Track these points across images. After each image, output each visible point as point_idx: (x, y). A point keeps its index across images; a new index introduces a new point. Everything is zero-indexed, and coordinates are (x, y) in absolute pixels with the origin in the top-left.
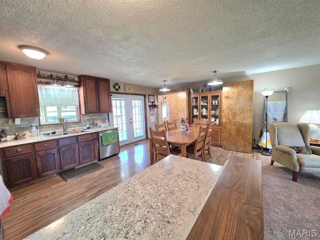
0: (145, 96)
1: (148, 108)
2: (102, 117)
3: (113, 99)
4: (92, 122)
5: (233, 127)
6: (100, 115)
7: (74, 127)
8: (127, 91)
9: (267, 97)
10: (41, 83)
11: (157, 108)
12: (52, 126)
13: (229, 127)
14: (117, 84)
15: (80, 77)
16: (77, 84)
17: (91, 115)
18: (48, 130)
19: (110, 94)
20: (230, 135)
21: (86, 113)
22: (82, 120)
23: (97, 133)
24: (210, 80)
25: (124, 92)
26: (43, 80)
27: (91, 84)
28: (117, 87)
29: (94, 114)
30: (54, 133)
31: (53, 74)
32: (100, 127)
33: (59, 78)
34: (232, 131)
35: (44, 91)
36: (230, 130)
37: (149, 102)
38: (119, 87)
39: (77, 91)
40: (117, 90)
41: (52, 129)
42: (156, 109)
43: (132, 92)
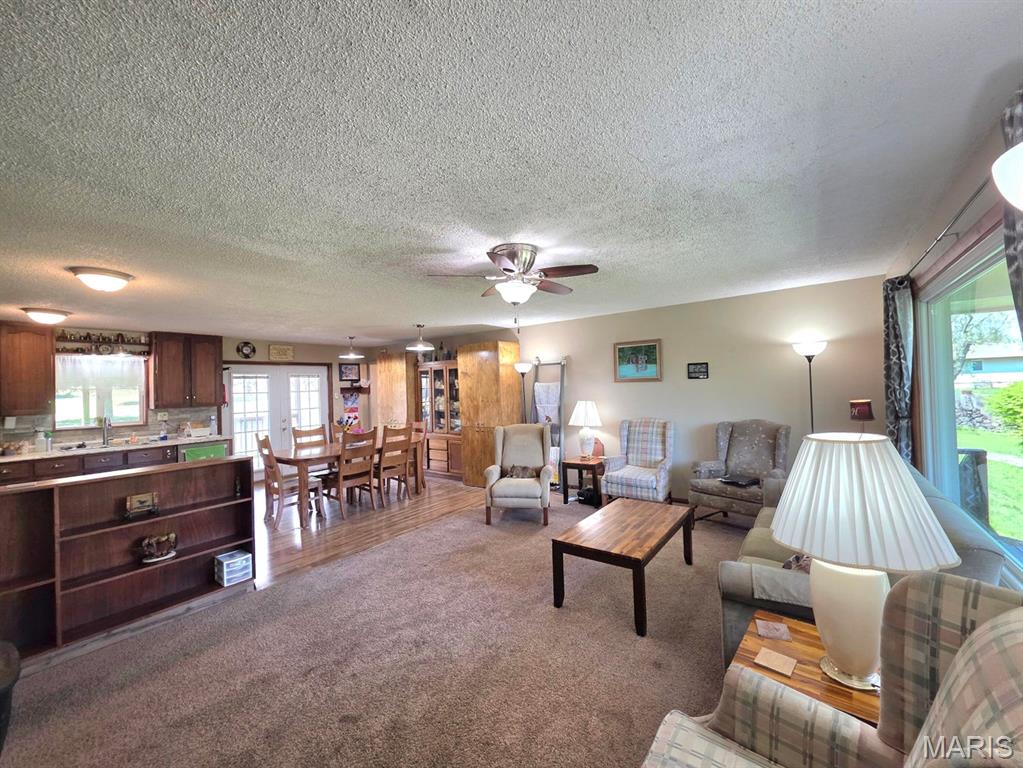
0: (329, 366)
1: (337, 395)
2: (203, 415)
3: (235, 375)
4: (175, 425)
5: (477, 435)
6: (196, 411)
7: (129, 436)
8: (273, 359)
9: (523, 374)
10: (66, 351)
11: (366, 396)
12: (80, 432)
13: (470, 435)
14: (246, 344)
15: (150, 335)
16: (146, 348)
17: (176, 411)
18: (71, 441)
19: (221, 365)
20: (473, 451)
21: (156, 407)
22: (150, 420)
23: (175, 448)
24: (413, 341)
25: (267, 360)
26: (69, 345)
27: (174, 350)
28: (246, 350)
29: (183, 410)
30: (80, 447)
31: (91, 332)
32: (190, 436)
33: (104, 339)
34: (476, 443)
35: (69, 366)
36: (473, 442)
37: (341, 380)
38: (254, 350)
39: (143, 364)
40: (247, 356)
41: (80, 440)
42: (362, 397)
43: (291, 359)
